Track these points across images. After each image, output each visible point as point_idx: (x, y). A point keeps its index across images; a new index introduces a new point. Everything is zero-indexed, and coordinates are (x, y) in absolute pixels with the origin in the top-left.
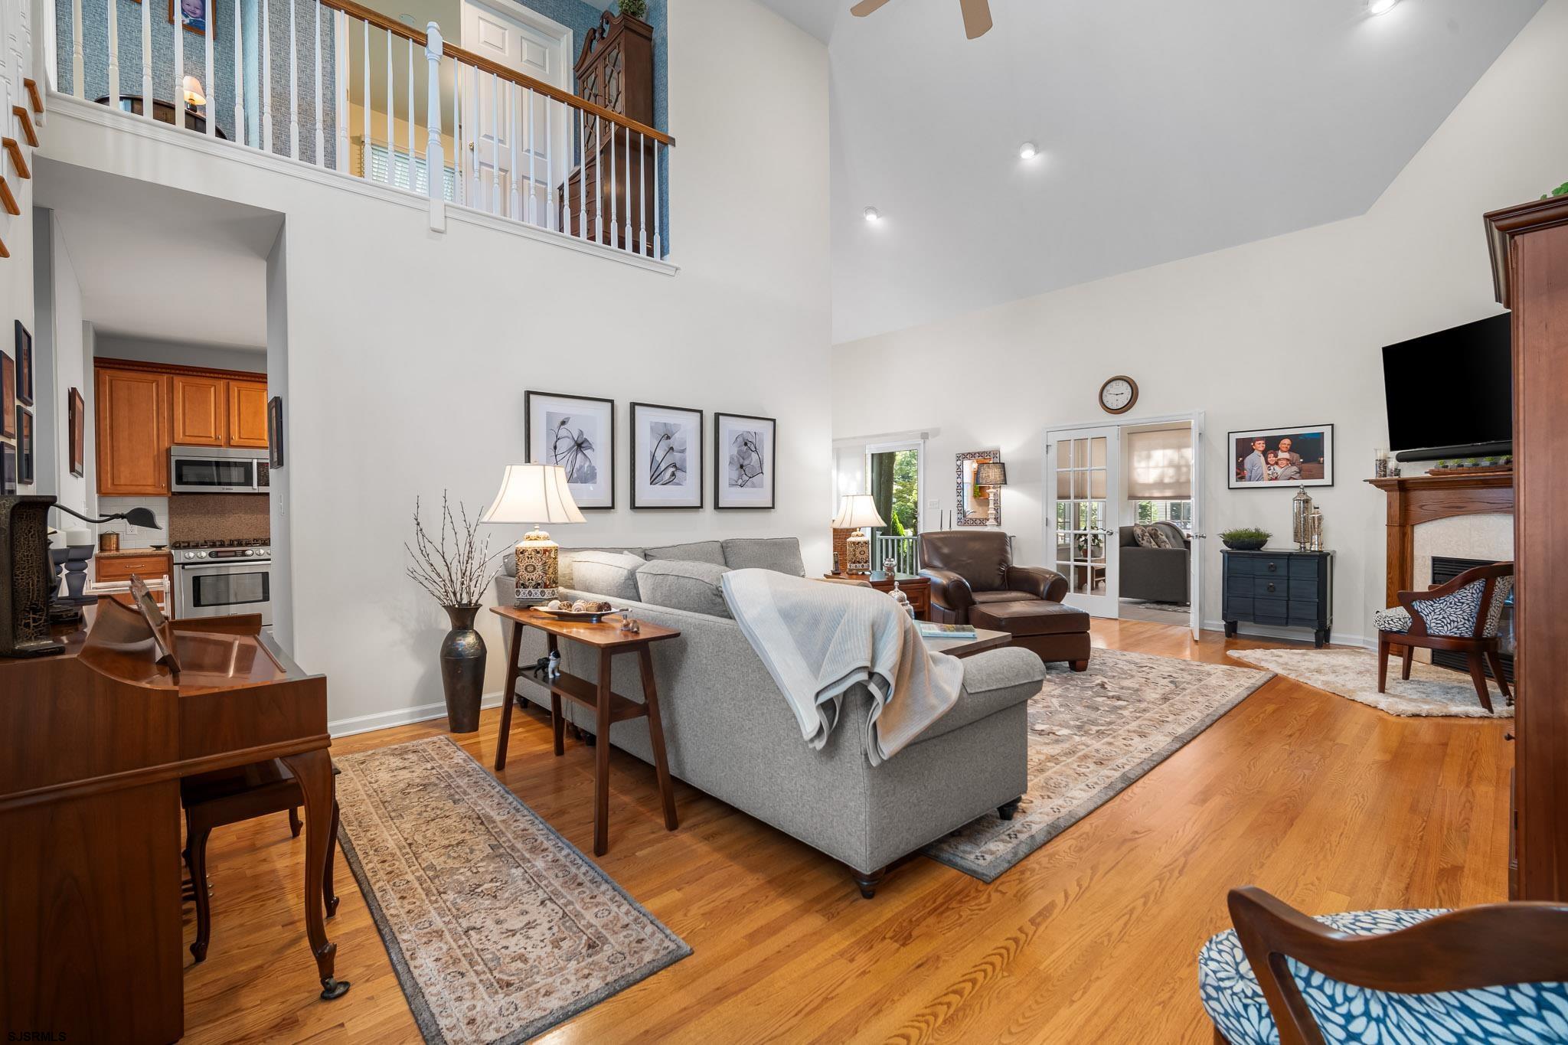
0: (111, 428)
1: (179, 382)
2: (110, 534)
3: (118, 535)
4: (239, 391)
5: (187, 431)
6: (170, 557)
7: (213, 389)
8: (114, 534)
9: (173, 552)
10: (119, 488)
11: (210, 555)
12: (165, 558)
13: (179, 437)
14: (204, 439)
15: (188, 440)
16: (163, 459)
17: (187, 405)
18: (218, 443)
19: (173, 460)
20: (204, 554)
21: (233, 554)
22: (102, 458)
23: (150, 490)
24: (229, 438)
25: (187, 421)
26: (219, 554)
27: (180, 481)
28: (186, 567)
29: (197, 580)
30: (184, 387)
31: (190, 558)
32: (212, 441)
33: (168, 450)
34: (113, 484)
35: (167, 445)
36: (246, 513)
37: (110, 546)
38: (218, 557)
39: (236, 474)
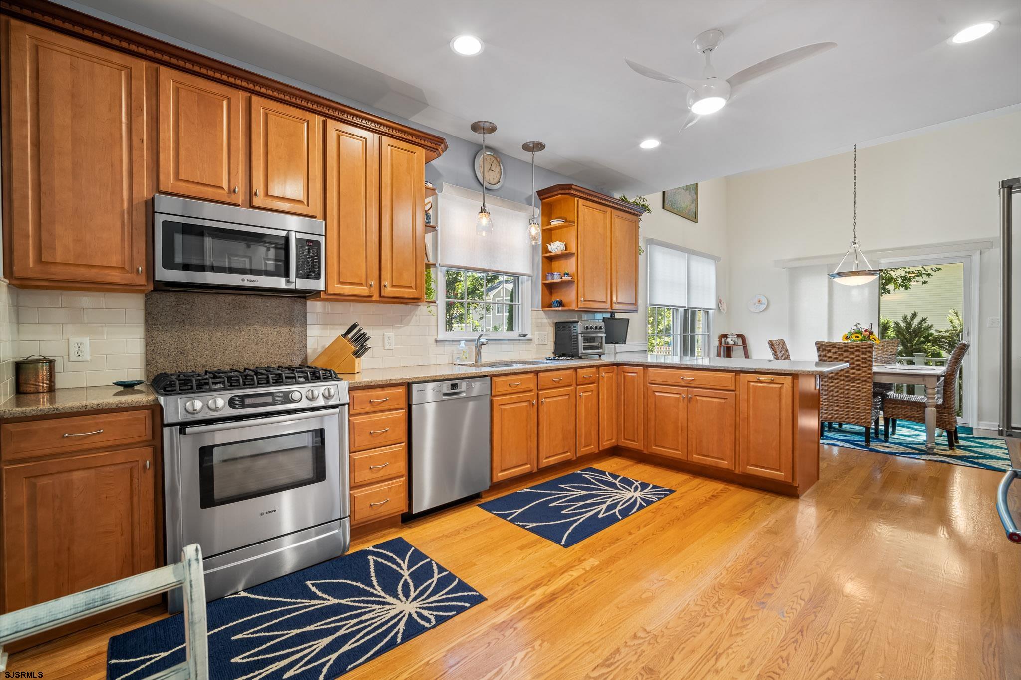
0: (37, 144)
1: (169, 79)
2: (37, 362)
3: (51, 363)
4: (266, 115)
5: (182, 171)
6: (156, 410)
7: (225, 103)
8: (44, 360)
9: (162, 400)
10: (54, 269)
11: (231, 403)
12: (146, 413)
13: (168, 181)
14: (210, 189)
15: (183, 188)
16: (140, 218)
17: (182, 125)
18: (233, 199)
19: (159, 219)
20: (221, 401)
21: (269, 399)
22: (16, 204)
23: (115, 276)
24: (251, 194)
25: (183, 153)
26: (248, 401)
27: (169, 263)
28: (189, 430)
29: (206, 453)
30: (177, 90)
31: (194, 412)
32: (222, 195)
33: (150, 206)
34: (39, 260)
35: (146, 194)
36: (265, 324)
37: (37, 383)
38: (244, 406)
39: (265, 256)
